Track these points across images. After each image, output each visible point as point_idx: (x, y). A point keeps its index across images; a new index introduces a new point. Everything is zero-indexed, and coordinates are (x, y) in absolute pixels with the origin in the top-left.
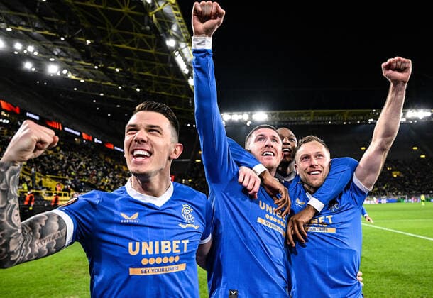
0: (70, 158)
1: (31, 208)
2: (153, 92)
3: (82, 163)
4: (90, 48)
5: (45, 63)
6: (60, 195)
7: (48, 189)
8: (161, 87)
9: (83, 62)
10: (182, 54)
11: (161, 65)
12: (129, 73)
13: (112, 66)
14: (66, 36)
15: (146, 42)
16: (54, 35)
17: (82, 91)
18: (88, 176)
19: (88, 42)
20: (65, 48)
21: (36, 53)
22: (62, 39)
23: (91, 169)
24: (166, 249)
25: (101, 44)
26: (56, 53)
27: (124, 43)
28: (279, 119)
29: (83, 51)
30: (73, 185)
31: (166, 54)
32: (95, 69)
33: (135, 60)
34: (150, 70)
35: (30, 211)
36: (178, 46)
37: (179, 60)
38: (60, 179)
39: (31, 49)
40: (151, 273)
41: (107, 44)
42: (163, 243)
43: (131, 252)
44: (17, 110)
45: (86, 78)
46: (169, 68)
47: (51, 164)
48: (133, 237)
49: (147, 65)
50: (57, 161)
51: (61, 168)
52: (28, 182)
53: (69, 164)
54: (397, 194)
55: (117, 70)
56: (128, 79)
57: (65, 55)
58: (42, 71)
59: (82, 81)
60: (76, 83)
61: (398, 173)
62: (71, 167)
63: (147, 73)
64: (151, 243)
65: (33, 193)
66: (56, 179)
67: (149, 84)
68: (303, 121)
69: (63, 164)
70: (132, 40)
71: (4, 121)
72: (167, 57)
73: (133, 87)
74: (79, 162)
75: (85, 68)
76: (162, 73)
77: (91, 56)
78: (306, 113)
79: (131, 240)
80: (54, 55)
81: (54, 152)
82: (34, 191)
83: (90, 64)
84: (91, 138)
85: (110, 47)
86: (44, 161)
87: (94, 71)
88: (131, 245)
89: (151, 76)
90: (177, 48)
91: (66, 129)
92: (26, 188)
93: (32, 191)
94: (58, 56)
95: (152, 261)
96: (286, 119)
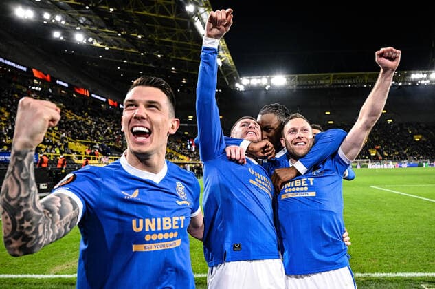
0: (97, 124)
1: (63, 171)
2: (174, 57)
3: (108, 128)
4: (113, 16)
5: (72, 32)
6: (89, 158)
7: (78, 153)
8: (181, 53)
9: (107, 30)
10: (201, 19)
11: (182, 30)
12: (150, 40)
13: (135, 33)
14: (91, 5)
15: (166, 8)
16: (79, 3)
17: (106, 59)
18: (114, 140)
19: (112, 10)
20: (89, 16)
21: (63, 22)
22: (87, 7)
23: (117, 134)
24: (167, 225)
25: (123, 11)
26: (82, 22)
27: (145, 10)
28: (298, 83)
29: (107, 19)
30: (101, 149)
31: (186, 20)
32: (119, 36)
33: (156, 26)
34: (170, 35)
35: (62, 173)
36: (197, 11)
37: (198, 25)
38: (89, 143)
39: (58, 18)
40: (153, 249)
41: (129, 11)
42: (164, 219)
43: (135, 229)
44: (48, 78)
45: (110, 45)
46: (189, 33)
47: (81, 129)
48: (136, 214)
49: (167, 31)
50: (86, 126)
51: (90, 134)
52: (60, 147)
53: (97, 129)
54: (418, 158)
55: (139, 37)
56: (150, 45)
57: (90, 23)
58: (69, 39)
59: (107, 48)
60: (101, 50)
61: (420, 136)
62: (98, 132)
63: (167, 39)
64: (154, 220)
65: (64, 157)
66: (86, 144)
67: (169, 50)
68: (321, 84)
69: (91, 129)
70: (152, 7)
71: (37, 89)
72: (187, 22)
73: (154, 54)
74: (106, 127)
75: (109, 35)
76: (182, 38)
77: (115, 24)
78: (325, 76)
79: (134, 217)
80: (81, 24)
81: (83, 117)
82: (66, 155)
83: (113, 32)
84: (116, 104)
85: (132, 14)
86: (74, 127)
87: (117, 38)
88: (134, 221)
89: (171, 42)
90: (196, 13)
91: (93, 95)
92: (58, 152)
93: (64, 155)
94: (84, 25)
95: (154, 237)
96: (305, 83)
